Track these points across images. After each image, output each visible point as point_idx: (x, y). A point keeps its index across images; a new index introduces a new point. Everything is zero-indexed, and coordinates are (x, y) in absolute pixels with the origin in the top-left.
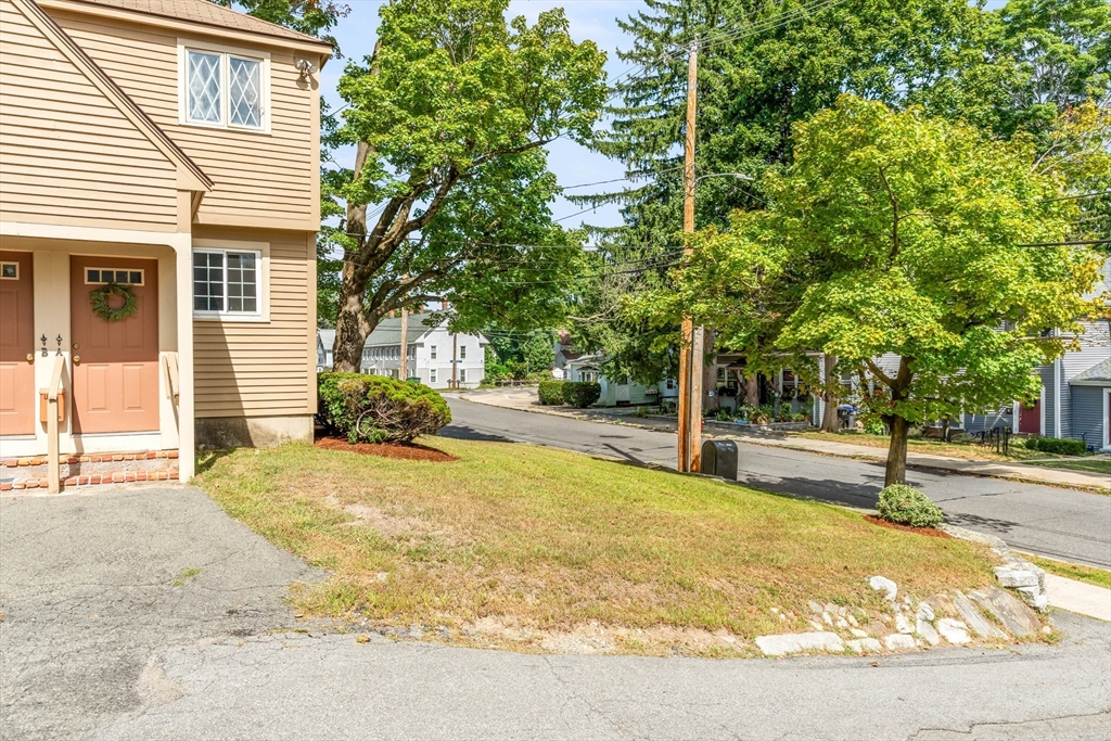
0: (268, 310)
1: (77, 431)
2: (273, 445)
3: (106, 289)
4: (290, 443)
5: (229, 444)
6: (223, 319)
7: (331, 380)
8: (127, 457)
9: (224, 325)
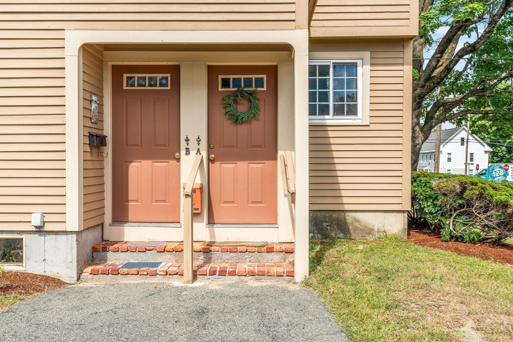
0: (368, 113)
1: (211, 222)
2: (370, 238)
3: (235, 95)
4: (386, 236)
5: (333, 234)
6: (328, 122)
7: (423, 179)
8: (250, 249)
9: (329, 128)
